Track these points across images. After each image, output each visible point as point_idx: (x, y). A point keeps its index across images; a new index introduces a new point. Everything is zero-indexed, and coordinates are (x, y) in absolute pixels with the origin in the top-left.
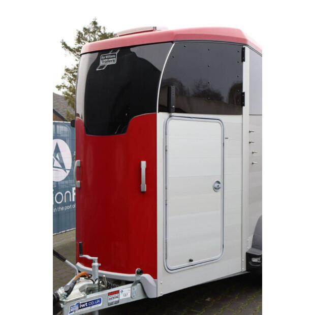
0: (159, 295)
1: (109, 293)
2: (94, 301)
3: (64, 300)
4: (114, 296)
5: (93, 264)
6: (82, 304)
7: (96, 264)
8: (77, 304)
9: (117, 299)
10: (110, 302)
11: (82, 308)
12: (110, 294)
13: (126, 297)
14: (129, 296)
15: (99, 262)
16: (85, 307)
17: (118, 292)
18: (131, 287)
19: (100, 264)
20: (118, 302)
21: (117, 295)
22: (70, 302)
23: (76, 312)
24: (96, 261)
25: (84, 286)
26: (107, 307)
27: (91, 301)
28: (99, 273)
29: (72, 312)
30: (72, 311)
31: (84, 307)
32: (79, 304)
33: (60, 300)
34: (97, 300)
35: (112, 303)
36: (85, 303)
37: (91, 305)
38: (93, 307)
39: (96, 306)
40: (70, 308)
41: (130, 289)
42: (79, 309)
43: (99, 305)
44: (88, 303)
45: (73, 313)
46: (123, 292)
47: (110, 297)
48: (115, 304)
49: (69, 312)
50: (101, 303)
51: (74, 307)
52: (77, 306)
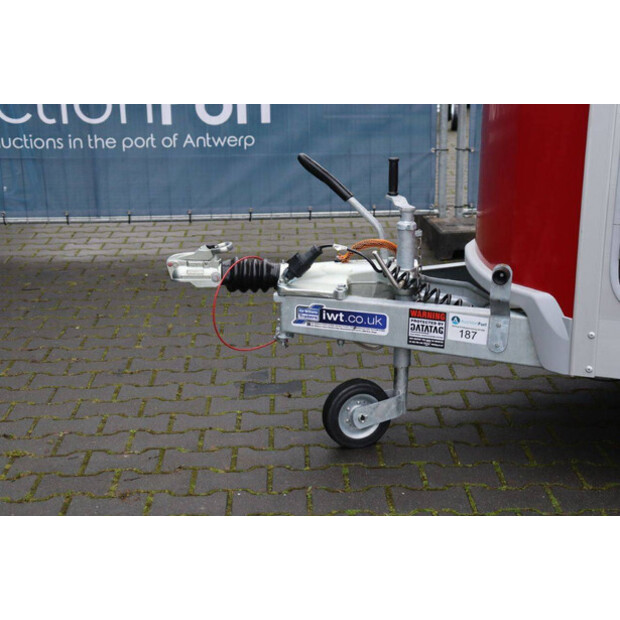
0: (578, 372)
1: (411, 310)
2: (365, 316)
4: (428, 323)
6: (330, 312)
8: (315, 307)
9: (438, 336)
10: (412, 334)
12: (413, 313)
13: (470, 341)
14: (481, 339)
16: (338, 322)
17: (442, 316)
18: (490, 317)
20: (442, 345)
21: (437, 324)
22: (295, 294)
23: (313, 325)
27: (356, 314)
29: (301, 322)
30: (300, 318)
32: (321, 309)
34: (374, 316)
35: (421, 342)
36: (338, 312)
37: (356, 325)
38: (360, 330)
42: (321, 321)
43: (379, 332)
44: (346, 314)
45: (305, 325)
46: (460, 324)
47: (416, 324)
48: (431, 346)
49: (295, 319)
50: (387, 329)
51: (306, 311)
52: (316, 312)
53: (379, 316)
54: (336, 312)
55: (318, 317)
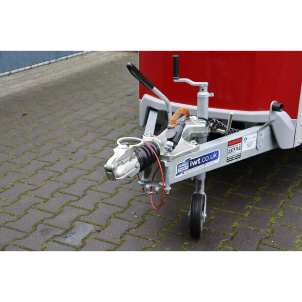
0: (297, 144)
1: (229, 142)
3: (169, 155)
4: (235, 146)
5: (200, 94)
6: (193, 160)
7: (205, 94)
8: (187, 160)
9: (238, 152)
10: (229, 156)
11: (193, 167)
12: (231, 143)
13: (250, 148)
14: (254, 146)
15: (209, 91)
16: (198, 165)
17: (239, 140)
18: (258, 132)
19: (212, 95)
20: (239, 156)
21: (238, 145)
22: (178, 157)
23: (186, 173)
24: (206, 89)
25: (186, 132)
26: (226, 164)
27: (205, 156)
29: (179, 174)
30: (179, 171)
31: (195, 166)
32: (189, 161)
33: (162, 154)
34: (213, 153)
35: (232, 158)
36: (197, 159)
37: (206, 162)
39: (211, 163)
40: (178, 168)
41: (256, 134)
42: (190, 168)
43: (216, 161)
44: (201, 158)
45: (181, 175)
46: (247, 141)
47: (230, 149)
48: (236, 159)
49: (177, 172)
50: (219, 159)
51: (182, 166)
52: (187, 164)
53: (215, 152)
55: (188, 166)
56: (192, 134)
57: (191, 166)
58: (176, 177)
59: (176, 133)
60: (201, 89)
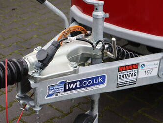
2: (92, 79)
3: (36, 76)
4: (128, 72)
5: (94, 13)
6: (70, 83)
7: (100, 14)
8: (61, 83)
9: (133, 78)
10: (119, 81)
11: (69, 89)
12: (121, 69)
13: (149, 75)
14: (155, 73)
15: (105, 10)
16: (76, 88)
17: (135, 66)
18: (160, 60)
19: (107, 15)
20: (135, 82)
21: (133, 71)
22: (47, 78)
23: (60, 95)
24: (101, 8)
25: (76, 51)
26: (116, 89)
27: (87, 80)
28: (105, 28)
29: (50, 96)
31: (73, 89)
32: (65, 84)
33: (30, 73)
34: (98, 77)
35: (124, 84)
36: (76, 82)
37: (87, 86)
38: (90, 89)
39: (95, 87)
40: (49, 89)
42: (65, 90)
43: (101, 86)
44: (81, 81)
45: (54, 96)
46: (145, 68)
47: (122, 75)
48: (129, 85)
49: (47, 94)
50: (105, 83)
51: (55, 88)
52: (62, 86)
53: (101, 77)
54: (74, 82)
55: (63, 89)
56: (82, 54)
57: (67, 88)
58: (46, 98)
59: (47, 55)
60: (95, 8)
